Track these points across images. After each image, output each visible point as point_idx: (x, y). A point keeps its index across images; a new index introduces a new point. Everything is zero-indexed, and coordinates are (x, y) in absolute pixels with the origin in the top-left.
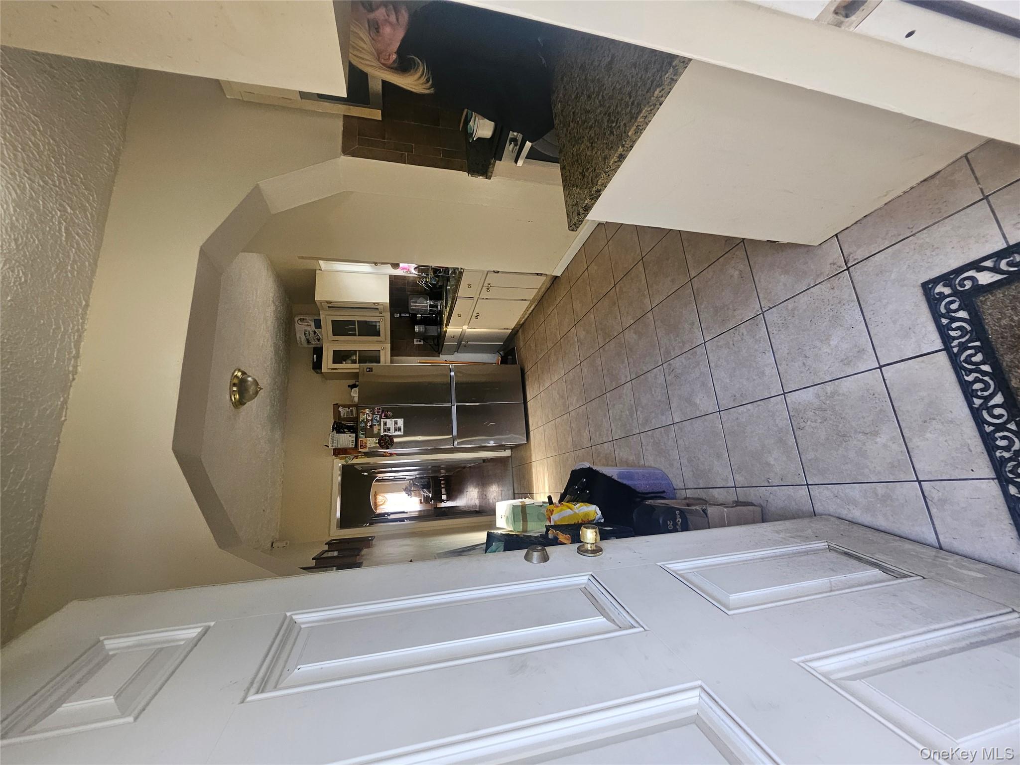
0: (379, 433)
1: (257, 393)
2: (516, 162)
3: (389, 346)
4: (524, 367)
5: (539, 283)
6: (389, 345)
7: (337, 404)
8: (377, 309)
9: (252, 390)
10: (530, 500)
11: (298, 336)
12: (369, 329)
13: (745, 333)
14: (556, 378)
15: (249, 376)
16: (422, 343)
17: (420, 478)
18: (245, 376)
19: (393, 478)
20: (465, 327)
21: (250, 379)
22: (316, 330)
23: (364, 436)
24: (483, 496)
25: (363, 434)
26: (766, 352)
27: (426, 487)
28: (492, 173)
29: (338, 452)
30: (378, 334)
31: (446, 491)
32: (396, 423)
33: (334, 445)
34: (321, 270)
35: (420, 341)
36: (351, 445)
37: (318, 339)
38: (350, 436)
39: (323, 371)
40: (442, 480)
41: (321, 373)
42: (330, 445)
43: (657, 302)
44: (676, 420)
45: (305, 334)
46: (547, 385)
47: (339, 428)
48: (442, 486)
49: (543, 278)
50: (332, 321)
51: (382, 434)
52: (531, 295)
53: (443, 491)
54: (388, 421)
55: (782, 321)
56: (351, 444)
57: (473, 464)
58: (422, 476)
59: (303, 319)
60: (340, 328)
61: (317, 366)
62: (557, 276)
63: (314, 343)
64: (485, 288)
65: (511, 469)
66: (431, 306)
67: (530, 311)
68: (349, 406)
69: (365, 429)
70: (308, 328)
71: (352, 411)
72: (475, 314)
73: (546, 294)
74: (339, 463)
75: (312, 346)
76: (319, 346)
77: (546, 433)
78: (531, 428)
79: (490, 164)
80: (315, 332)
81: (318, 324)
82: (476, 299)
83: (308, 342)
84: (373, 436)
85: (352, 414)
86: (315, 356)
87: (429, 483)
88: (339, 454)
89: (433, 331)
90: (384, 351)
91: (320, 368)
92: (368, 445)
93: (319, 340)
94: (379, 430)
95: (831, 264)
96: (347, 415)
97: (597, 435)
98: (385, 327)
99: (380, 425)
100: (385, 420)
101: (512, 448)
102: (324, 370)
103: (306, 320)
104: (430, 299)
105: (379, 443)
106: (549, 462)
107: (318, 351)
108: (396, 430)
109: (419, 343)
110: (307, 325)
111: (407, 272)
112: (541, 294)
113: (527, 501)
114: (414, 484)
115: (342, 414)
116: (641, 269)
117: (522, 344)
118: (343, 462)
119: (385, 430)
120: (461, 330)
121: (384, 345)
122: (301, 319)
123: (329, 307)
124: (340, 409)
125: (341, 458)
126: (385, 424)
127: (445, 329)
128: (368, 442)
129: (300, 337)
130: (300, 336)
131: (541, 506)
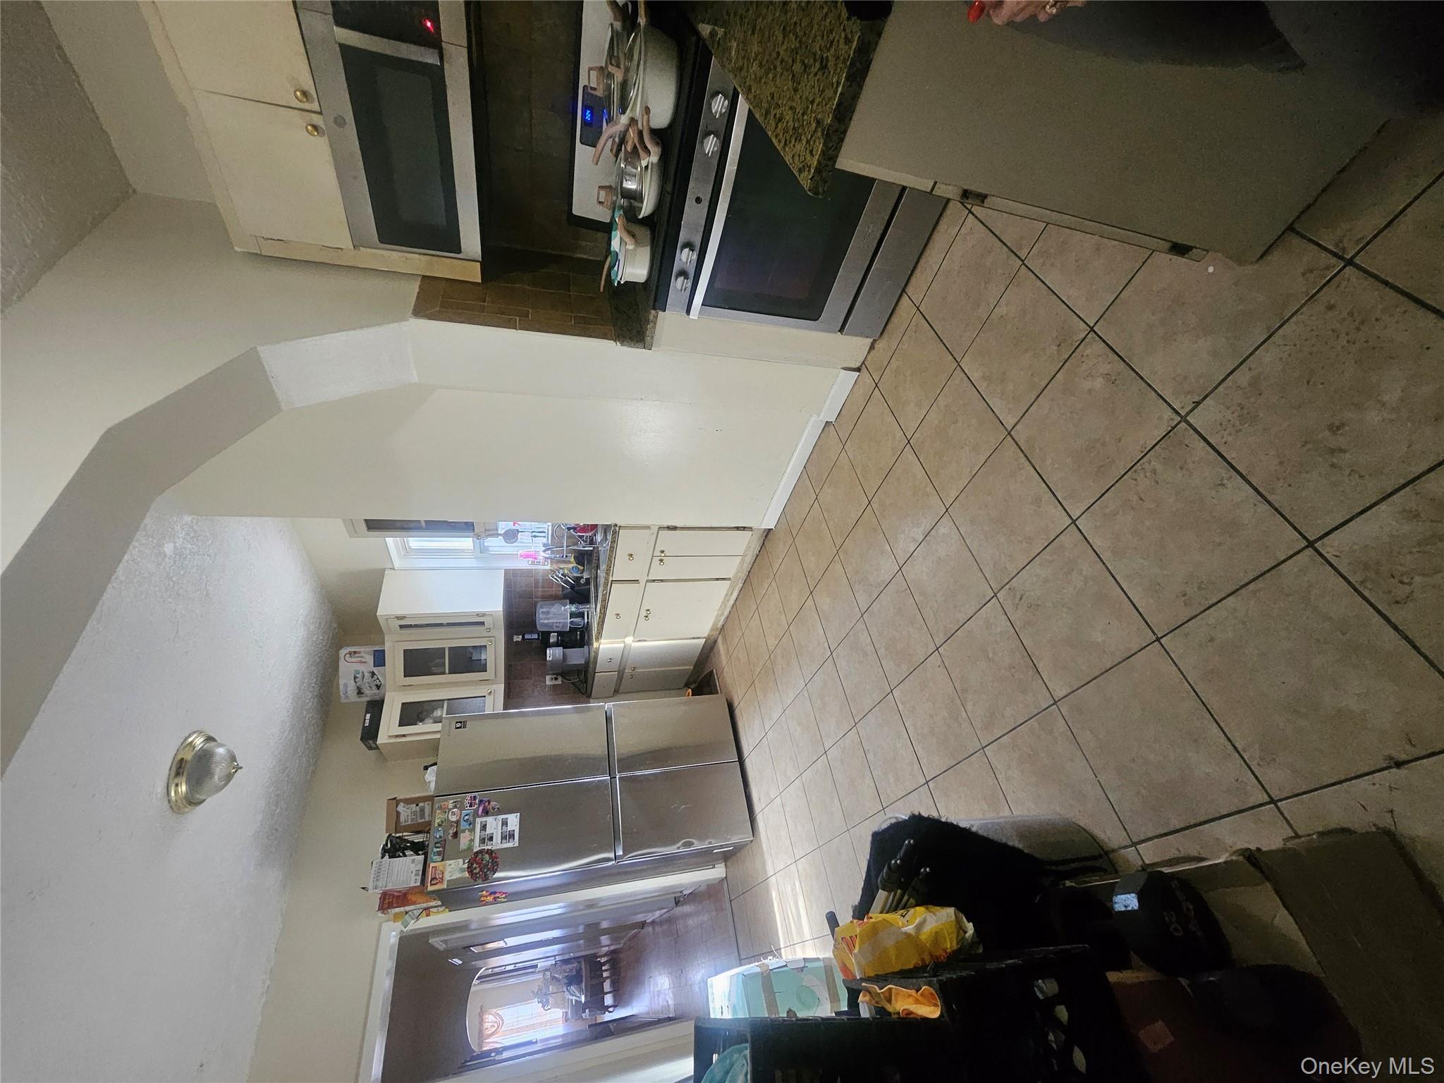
0: (470, 848)
1: (229, 777)
2: (688, 312)
3: (500, 688)
4: (732, 699)
5: (743, 545)
6: (502, 686)
7: (395, 799)
8: (482, 623)
9: (219, 771)
10: (776, 960)
11: (342, 682)
12: (466, 661)
13: (1159, 467)
14: (792, 696)
15: (221, 745)
16: (559, 682)
17: (565, 962)
18: (212, 744)
19: (511, 967)
20: (629, 640)
21: (221, 751)
22: (376, 670)
23: (439, 858)
24: (680, 984)
25: (439, 853)
26: (1225, 482)
27: (574, 980)
28: (652, 337)
29: (391, 901)
30: (482, 668)
31: (613, 983)
32: (505, 823)
33: (380, 884)
34: (393, 569)
35: (556, 679)
36: (414, 881)
37: (377, 685)
38: (413, 861)
39: (379, 741)
40: (604, 964)
41: (377, 748)
42: (370, 886)
43: (954, 494)
44: (1059, 693)
45: (355, 678)
46: (775, 716)
47: (394, 849)
48: (605, 974)
49: (748, 534)
50: (405, 651)
51: (477, 847)
52: (732, 567)
53: (607, 986)
54: (490, 820)
55: (1236, 414)
56: (413, 877)
57: (658, 913)
58: (567, 957)
59: (355, 652)
60: (418, 664)
61: (370, 734)
62: (770, 530)
63: (370, 693)
64: (656, 560)
65: (728, 905)
66: (572, 615)
67: (732, 602)
68: (416, 801)
69: (442, 843)
70: (362, 668)
71: (422, 810)
72: (643, 613)
73: (755, 565)
74: (391, 932)
75: (365, 699)
76: (377, 698)
77: (787, 809)
78: (757, 807)
79: (648, 321)
80: (373, 674)
81: (380, 658)
82: (643, 583)
83: (360, 692)
84: (457, 855)
85: (422, 816)
86: (368, 716)
87: (579, 971)
88: (391, 906)
89: (576, 657)
90: (492, 697)
91: (375, 737)
92: (447, 877)
93: (378, 687)
94: (472, 840)
95: (1303, 274)
96: (412, 820)
97: (892, 780)
98: (495, 656)
99: (472, 830)
100: (484, 819)
101: (727, 857)
102: (382, 739)
103: (359, 652)
104: (572, 603)
105: (470, 870)
106: (800, 867)
107: (376, 707)
108: (504, 838)
109: (555, 682)
110: (361, 662)
111: (533, 563)
112: (746, 567)
113: (771, 962)
114: (553, 978)
115: (402, 819)
116: (912, 457)
117: (724, 659)
118: (399, 926)
119: (483, 841)
120: (622, 645)
121: (494, 687)
122: (350, 653)
123: (401, 627)
124: (401, 808)
125: (396, 917)
126: (484, 827)
127: (595, 645)
128: (448, 869)
129: (346, 686)
130: (346, 683)
131: (802, 969)
